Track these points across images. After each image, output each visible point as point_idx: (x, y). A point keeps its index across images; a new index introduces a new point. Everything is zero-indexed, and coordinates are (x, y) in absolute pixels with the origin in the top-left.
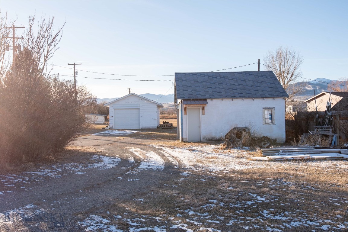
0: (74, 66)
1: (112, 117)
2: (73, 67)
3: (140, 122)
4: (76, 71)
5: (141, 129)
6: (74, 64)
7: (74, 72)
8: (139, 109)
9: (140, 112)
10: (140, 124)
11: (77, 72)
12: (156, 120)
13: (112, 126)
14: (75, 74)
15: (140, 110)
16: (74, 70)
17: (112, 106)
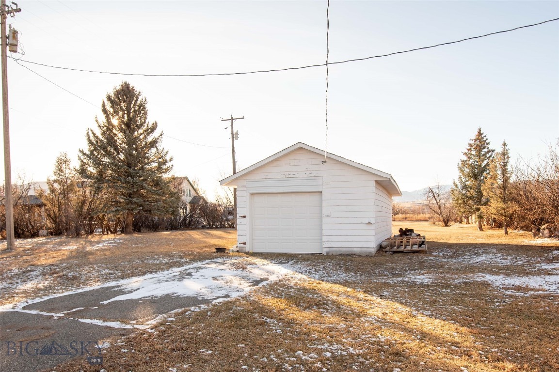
0: (232, 123)
1: (245, 217)
2: (230, 124)
3: (324, 232)
4: (235, 131)
5: (327, 253)
6: (232, 119)
7: (232, 134)
8: (321, 192)
9: (324, 203)
10: (324, 239)
11: (237, 133)
12: (372, 227)
13: (245, 244)
14: (233, 137)
15: (324, 197)
16: (231, 130)
17: (245, 186)
